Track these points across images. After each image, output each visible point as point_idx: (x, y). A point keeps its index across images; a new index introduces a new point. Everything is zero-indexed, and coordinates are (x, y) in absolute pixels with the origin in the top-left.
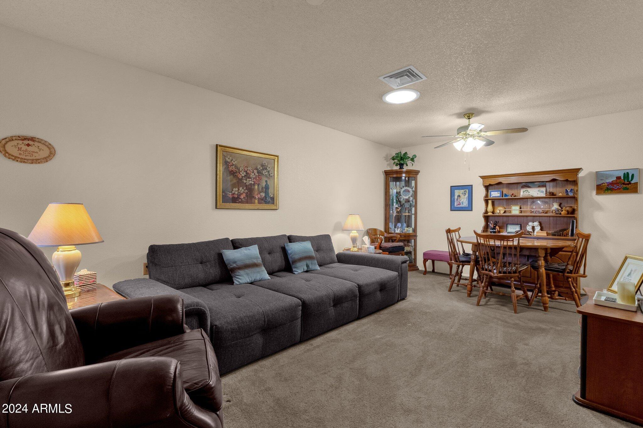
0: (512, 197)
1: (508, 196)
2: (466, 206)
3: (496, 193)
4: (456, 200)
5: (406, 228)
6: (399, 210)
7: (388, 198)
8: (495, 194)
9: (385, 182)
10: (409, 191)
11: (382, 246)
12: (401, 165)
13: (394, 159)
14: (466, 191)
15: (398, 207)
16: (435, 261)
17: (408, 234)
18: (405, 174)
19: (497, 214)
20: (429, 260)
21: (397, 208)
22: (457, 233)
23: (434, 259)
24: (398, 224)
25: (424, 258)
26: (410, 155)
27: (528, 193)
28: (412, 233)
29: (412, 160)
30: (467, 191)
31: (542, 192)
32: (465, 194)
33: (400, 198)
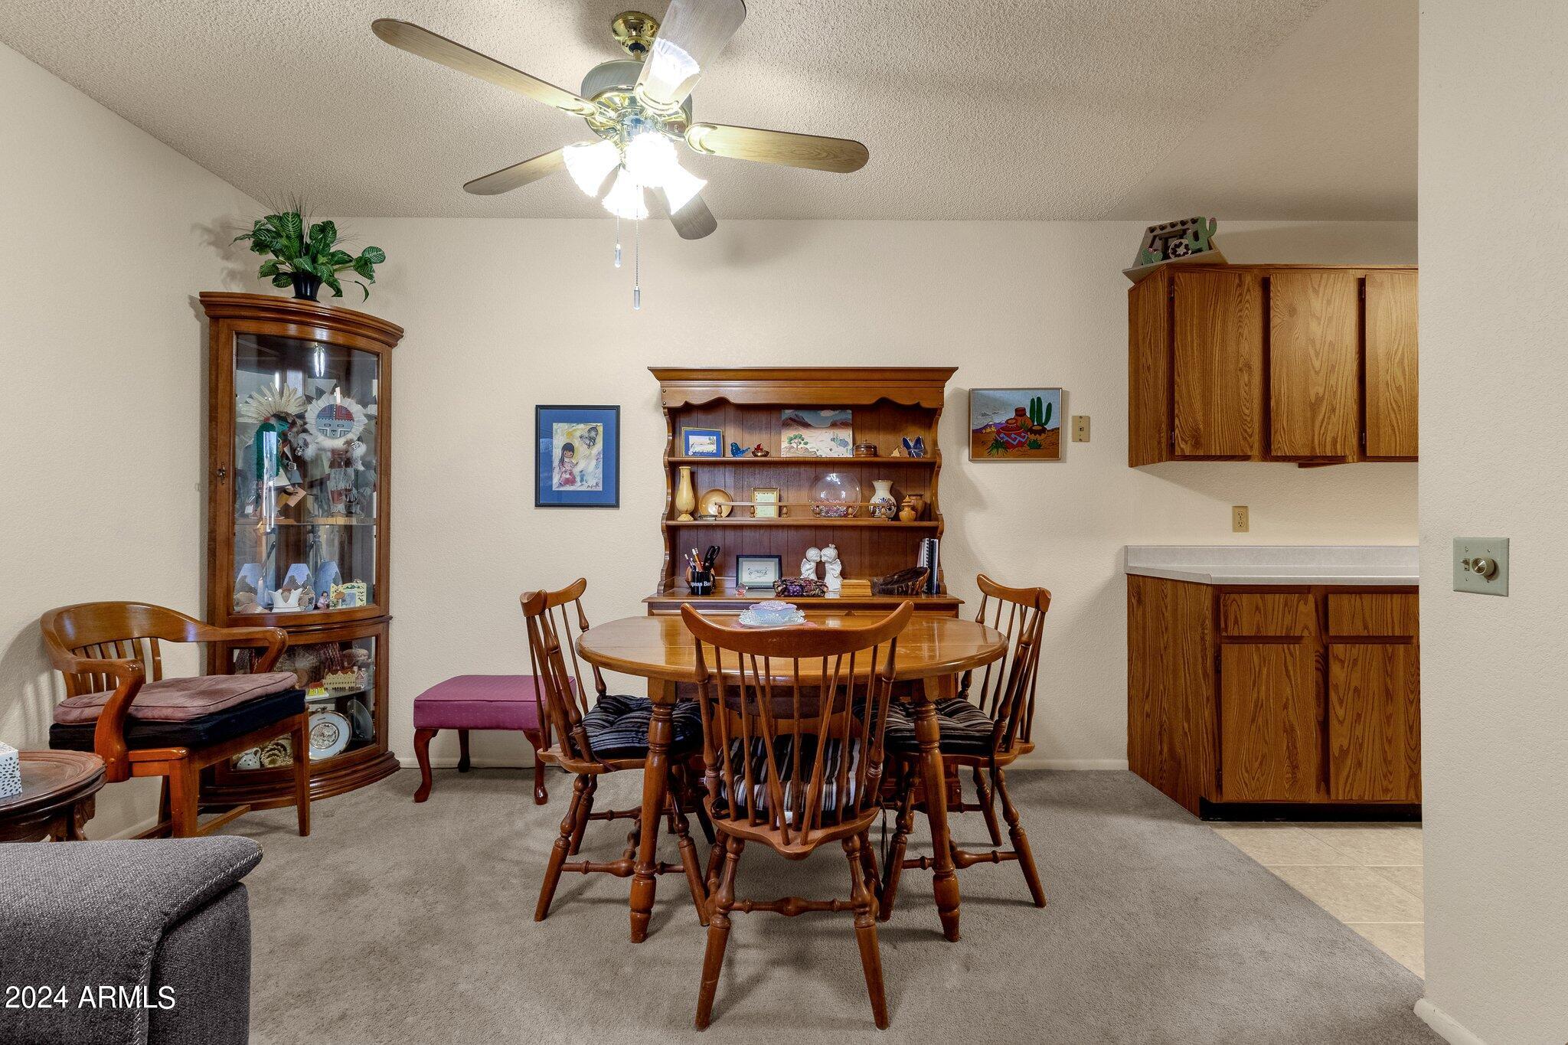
0: (757, 456)
1: (744, 451)
2: (594, 489)
3: (705, 439)
4: (556, 463)
5: (333, 588)
6: (293, 502)
7: (222, 438)
8: (701, 444)
9: (207, 357)
10: (348, 416)
11: (140, 715)
12: (306, 283)
13: (260, 246)
14: (594, 429)
15: (290, 489)
16: (470, 731)
17: (342, 613)
18: (330, 328)
19: (711, 521)
20: (441, 732)
21: (281, 491)
22: (571, 606)
23: (465, 723)
24: (293, 566)
25: (422, 723)
26: (350, 242)
27: (802, 445)
28: (361, 609)
29: (364, 265)
30: (601, 429)
31: (844, 443)
32: (593, 440)
33: (301, 443)
